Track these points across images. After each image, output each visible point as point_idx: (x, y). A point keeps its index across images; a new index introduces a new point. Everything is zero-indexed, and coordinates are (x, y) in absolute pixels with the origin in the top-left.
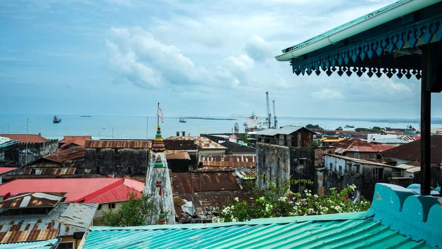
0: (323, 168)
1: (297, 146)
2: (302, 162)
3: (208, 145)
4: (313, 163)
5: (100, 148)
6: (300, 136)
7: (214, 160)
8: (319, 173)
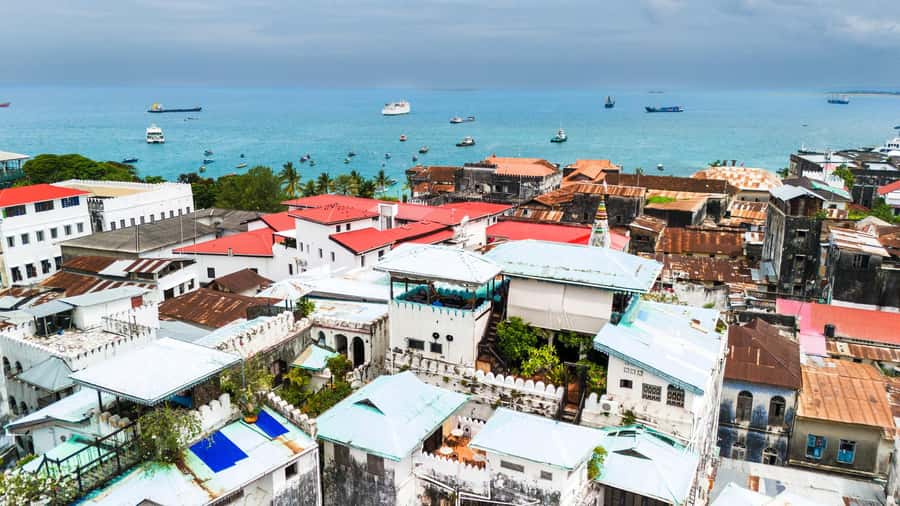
0: (827, 244)
1: (797, 214)
2: (802, 234)
3: (758, 185)
4: (818, 236)
5: (588, 194)
6: (803, 203)
7: (750, 209)
8: (822, 249)
